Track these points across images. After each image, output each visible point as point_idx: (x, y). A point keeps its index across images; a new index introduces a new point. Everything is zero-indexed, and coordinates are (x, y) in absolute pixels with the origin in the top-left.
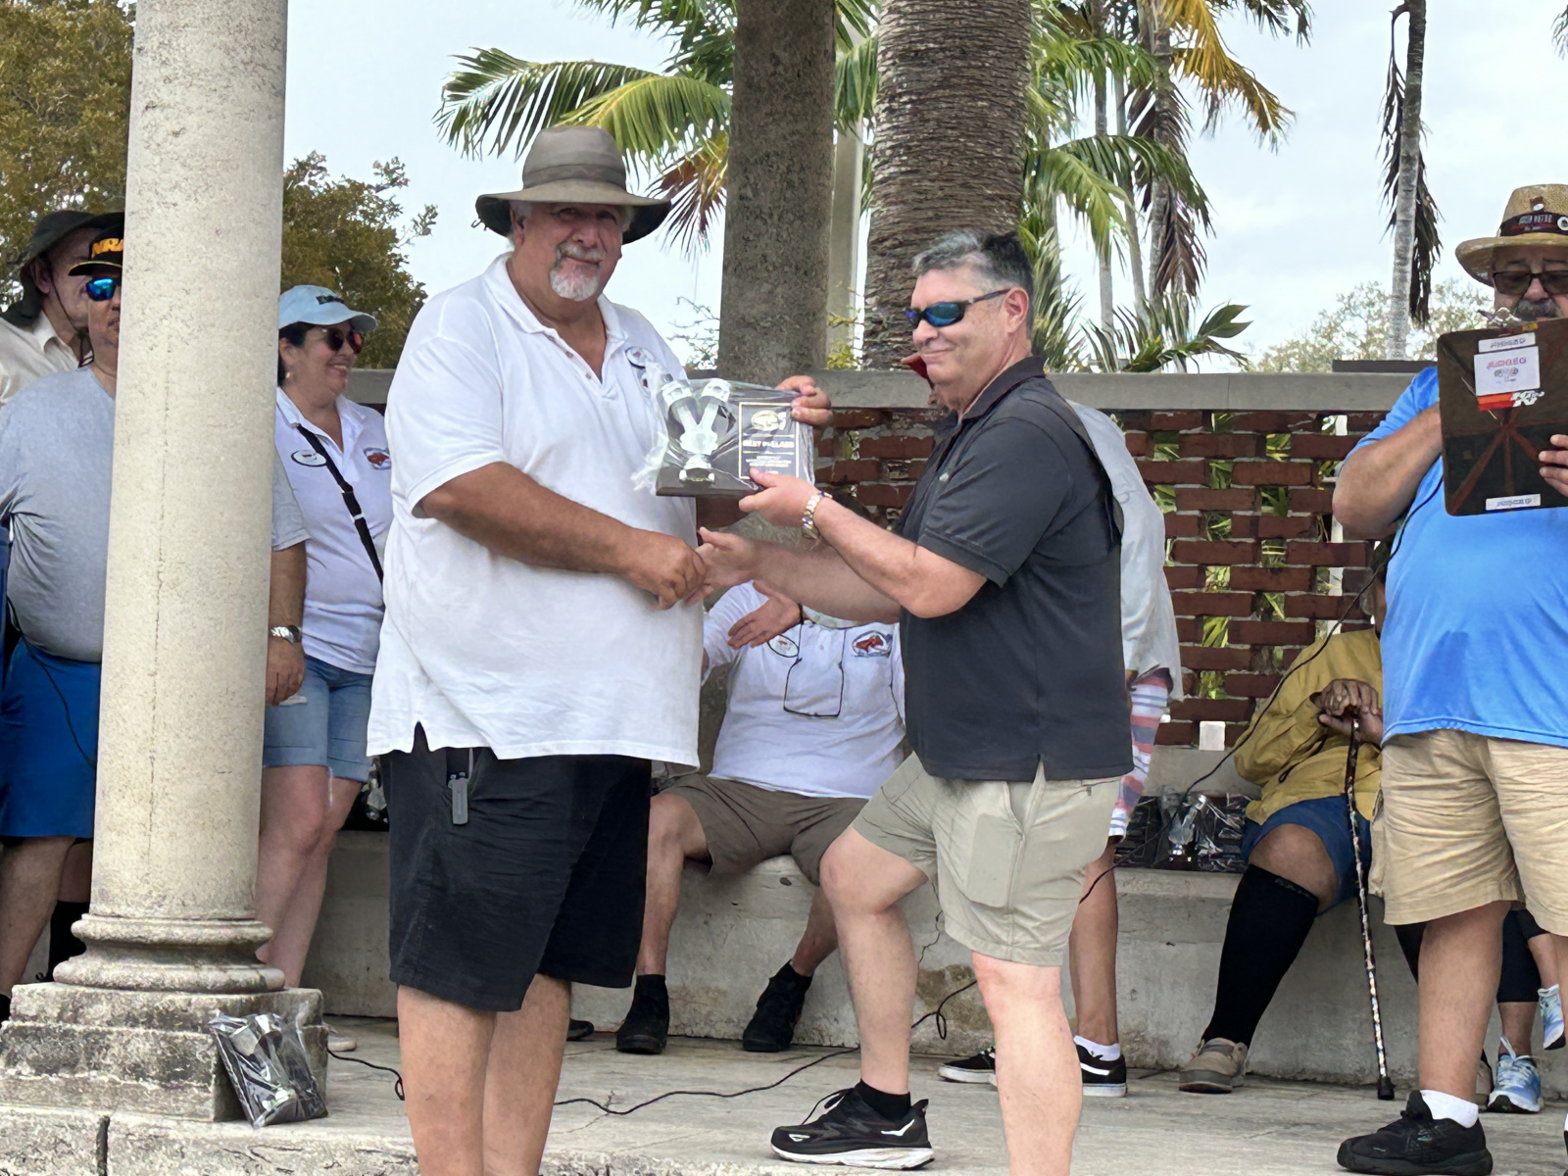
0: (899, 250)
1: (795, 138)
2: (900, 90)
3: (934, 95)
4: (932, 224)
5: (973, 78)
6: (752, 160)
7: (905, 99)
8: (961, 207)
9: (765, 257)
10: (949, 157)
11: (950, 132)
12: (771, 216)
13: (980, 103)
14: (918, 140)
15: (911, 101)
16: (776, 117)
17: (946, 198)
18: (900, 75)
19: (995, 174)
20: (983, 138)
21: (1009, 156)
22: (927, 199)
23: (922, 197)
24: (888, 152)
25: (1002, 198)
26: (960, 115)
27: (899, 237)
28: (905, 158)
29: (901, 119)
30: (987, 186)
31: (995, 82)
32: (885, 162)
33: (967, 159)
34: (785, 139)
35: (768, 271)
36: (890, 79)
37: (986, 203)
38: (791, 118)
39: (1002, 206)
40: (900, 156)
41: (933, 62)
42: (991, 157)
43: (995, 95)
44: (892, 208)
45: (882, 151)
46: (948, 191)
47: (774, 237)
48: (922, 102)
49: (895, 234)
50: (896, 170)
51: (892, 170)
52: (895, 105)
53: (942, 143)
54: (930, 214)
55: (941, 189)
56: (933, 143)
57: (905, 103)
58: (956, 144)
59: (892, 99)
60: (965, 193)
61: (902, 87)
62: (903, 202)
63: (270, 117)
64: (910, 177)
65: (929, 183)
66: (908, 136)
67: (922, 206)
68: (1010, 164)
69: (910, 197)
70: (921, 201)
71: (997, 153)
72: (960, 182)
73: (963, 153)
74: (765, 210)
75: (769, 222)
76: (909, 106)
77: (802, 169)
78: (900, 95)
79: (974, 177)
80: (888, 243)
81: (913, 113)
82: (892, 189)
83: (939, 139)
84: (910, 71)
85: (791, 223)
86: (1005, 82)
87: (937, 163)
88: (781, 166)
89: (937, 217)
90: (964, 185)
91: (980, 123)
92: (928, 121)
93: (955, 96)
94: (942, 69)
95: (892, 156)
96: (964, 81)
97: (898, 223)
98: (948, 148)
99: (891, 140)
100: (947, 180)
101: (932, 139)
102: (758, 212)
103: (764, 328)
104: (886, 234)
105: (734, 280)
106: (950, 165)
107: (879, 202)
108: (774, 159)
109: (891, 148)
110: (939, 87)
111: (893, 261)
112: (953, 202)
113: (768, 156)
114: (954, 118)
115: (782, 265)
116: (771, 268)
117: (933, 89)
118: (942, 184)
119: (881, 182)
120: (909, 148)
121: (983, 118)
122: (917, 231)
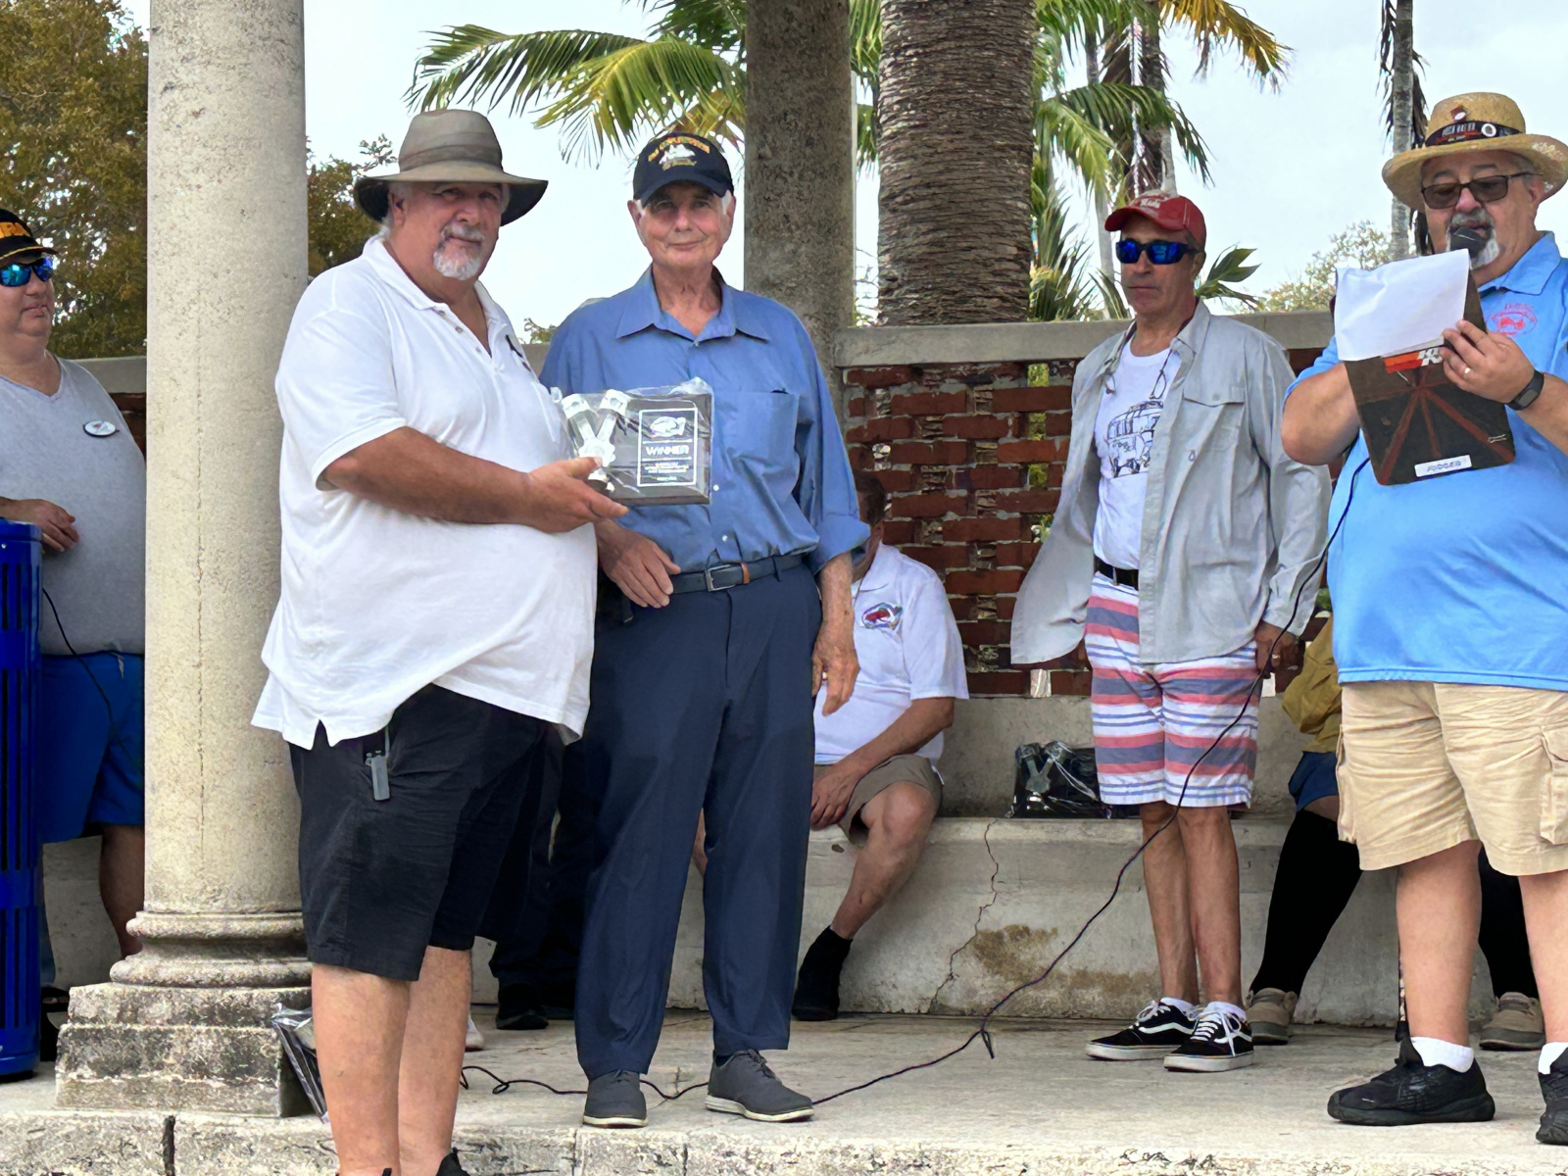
0: (911, 205)
1: (811, 94)
2: (903, 44)
3: (939, 48)
4: (942, 178)
5: (978, 27)
6: (770, 120)
7: (910, 52)
8: (971, 160)
9: (786, 217)
10: (958, 110)
11: (958, 84)
12: (791, 174)
13: (986, 53)
14: (927, 94)
15: (917, 54)
16: (793, 73)
17: (955, 151)
18: (903, 29)
19: (1004, 124)
20: (992, 88)
21: (1019, 105)
22: (937, 153)
23: (932, 151)
24: (896, 107)
25: (1013, 148)
26: (966, 65)
27: (910, 192)
28: (912, 112)
29: (908, 72)
30: (996, 136)
31: (1001, 32)
32: (893, 117)
33: (976, 111)
34: (802, 95)
35: (791, 231)
36: (894, 33)
37: (997, 154)
38: (806, 73)
39: (1014, 157)
40: (908, 110)
41: (937, 13)
42: (1000, 107)
43: (1000, 44)
44: (901, 163)
45: (890, 106)
46: (957, 145)
47: (795, 195)
48: (926, 54)
49: (905, 190)
50: (905, 124)
51: (900, 125)
52: (900, 58)
53: (950, 96)
54: (941, 167)
55: (952, 141)
56: (942, 96)
57: (911, 56)
58: (964, 96)
59: (897, 53)
60: (976, 145)
61: (906, 41)
62: (915, 157)
63: (291, 93)
64: (920, 131)
65: (940, 137)
66: (915, 90)
67: (933, 159)
68: (1019, 114)
69: (919, 152)
70: (931, 155)
71: (1006, 102)
72: (971, 133)
73: (972, 104)
74: (786, 169)
75: (790, 180)
76: (915, 59)
77: (821, 125)
78: (906, 48)
79: (983, 128)
80: (899, 199)
81: (919, 66)
82: (902, 144)
83: (946, 91)
84: (914, 24)
85: (812, 180)
86: (1011, 31)
87: (946, 116)
88: (800, 124)
89: (949, 170)
90: (975, 137)
91: (988, 74)
92: (935, 73)
93: (961, 47)
94: (947, 21)
95: (898, 110)
96: (969, 32)
97: (910, 177)
98: (957, 100)
99: (898, 93)
100: (958, 133)
101: (942, 91)
102: (778, 171)
103: (788, 288)
104: (896, 190)
105: (756, 241)
106: (958, 117)
107: (889, 158)
108: (790, 117)
109: (898, 102)
110: (944, 39)
111: (905, 217)
112: (964, 155)
113: (786, 114)
114: (964, 69)
115: (805, 224)
116: (793, 227)
117: (939, 41)
118: (951, 137)
119: (889, 138)
120: (916, 102)
121: (990, 67)
122: (928, 186)
